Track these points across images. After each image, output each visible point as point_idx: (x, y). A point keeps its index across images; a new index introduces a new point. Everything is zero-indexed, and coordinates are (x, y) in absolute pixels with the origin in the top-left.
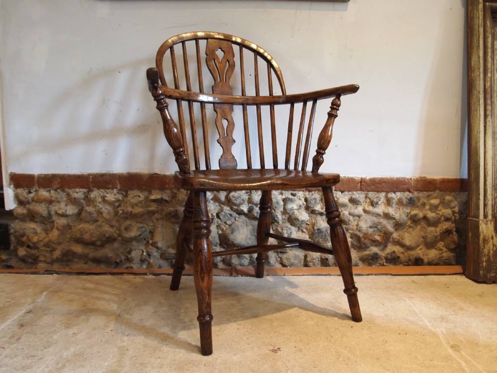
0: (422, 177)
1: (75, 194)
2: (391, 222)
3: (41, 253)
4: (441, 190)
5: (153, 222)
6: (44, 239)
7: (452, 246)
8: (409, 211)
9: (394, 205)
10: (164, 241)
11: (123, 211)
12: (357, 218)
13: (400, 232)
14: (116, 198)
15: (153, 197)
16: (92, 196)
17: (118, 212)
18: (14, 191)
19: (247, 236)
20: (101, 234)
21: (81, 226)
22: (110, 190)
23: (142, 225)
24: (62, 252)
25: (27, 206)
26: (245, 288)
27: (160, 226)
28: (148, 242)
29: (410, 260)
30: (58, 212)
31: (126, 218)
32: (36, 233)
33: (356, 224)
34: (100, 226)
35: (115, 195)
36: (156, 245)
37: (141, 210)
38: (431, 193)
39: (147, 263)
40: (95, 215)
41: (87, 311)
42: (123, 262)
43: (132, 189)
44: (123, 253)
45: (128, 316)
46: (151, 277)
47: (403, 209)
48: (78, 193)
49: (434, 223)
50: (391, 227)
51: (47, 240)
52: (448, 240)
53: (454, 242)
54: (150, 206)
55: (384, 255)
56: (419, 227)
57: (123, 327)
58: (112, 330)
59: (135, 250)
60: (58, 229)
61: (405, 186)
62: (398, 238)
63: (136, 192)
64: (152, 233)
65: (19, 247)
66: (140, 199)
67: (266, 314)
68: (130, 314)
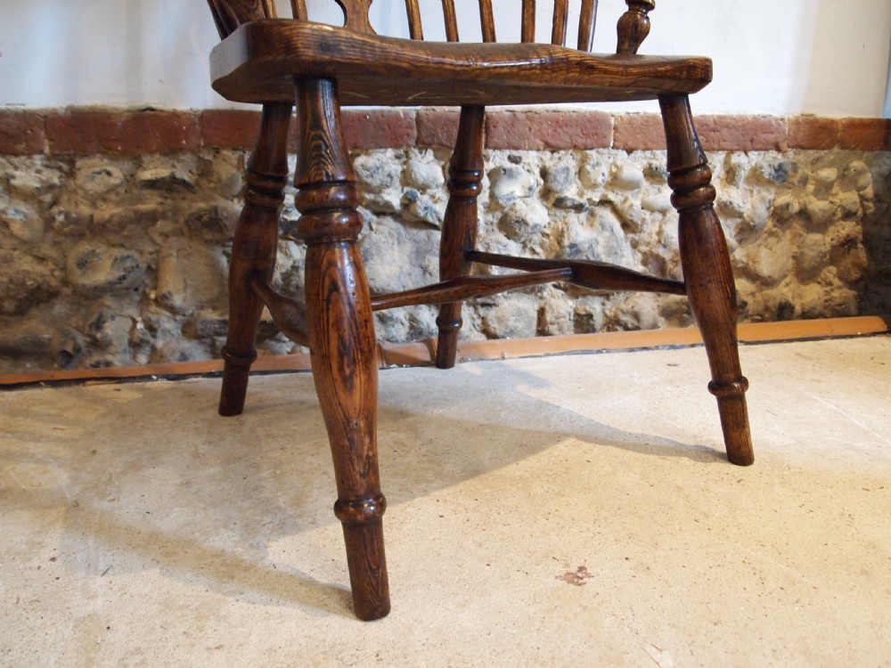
0: (807, 115)
2: (735, 222)
4: (843, 147)
5: (154, 243)
7: (855, 275)
8: (770, 196)
9: (742, 184)
10: (189, 291)
11: (67, 215)
12: (659, 216)
13: (750, 246)
14: (42, 181)
15: (147, 175)
17: (54, 219)
19: (401, 267)
20: (11, 281)
22: (23, 158)
23: (125, 253)
26: (418, 397)
27: (175, 254)
28: (145, 296)
29: (767, 309)
31: (79, 236)
33: (657, 229)
34: (8, 260)
35: (38, 172)
36: (170, 302)
37: (118, 210)
38: (822, 153)
39: (148, 349)
42: (84, 350)
43: (86, 154)
44: (80, 330)
45: (106, 505)
46: (163, 384)
47: (759, 192)
49: (822, 224)
50: (730, 234)
52: (847, 262)
53: (857, 265)
54: (141, 200)
56: (788, 235)
57: (91, 542)
59: (113, 318)
61: (771, 137)
62: (744, 259)
63: (98, 162)
64: (153, 272)
66: (114, 181)
67: (500, 462)
68: (111, 497)
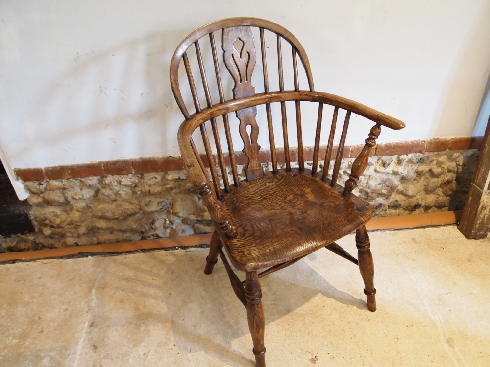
0: (436, 139)
1: (88, 181)
2: (398, 177)
3: (67, 230)
4: (451, 150)
5: (172, 196)
6: (66, 219)
7: (450, 193)
8: (416, 168)
9: (404, 164)
10: (185, 211)
11: (141, 191)
12: (368, 177)
13: (405, 184)
14: (132, 182)
15: (170, 177)
16: (107, 181)
17: (136, 192)
18: (23, 184)
20: (123, 212)
21: (101, 206)
22: (125, 175)
23: (162, 200)
24: (87, 229)
25: (42, 195)
27: (180, 200)
28: (169, 212)
29: (409, 206)
30: (75, 197)
31: (145, 197)
32: (57, 216)
33: (366, 182)
34: (120, 205)
35: (131, 179)
36: (178, 215)
37: (159, 189)
38: (441, 152)
39: (170, 228)
40: (113, 196)
41: (143, 318)
42: (148, 231)
43: (147, 172)
44: (146, 224)
45: (181, 322)
46: (180, 251)
47: (411, 166)
48: (93, 180)
49: (438, 176)
50: (397, 180)
51: (69, 219)
52: (447, 188)
53: (452, 190)
54: (167, 184)
55: (387, 203)
56: (423, 178)
57: (183, 339)
58: (175, 346)
59: (158, 220)
60: (78, 211)
61: (418, 149)
62: (402, 189)
63: (152, 175)
64: (172, 205)
65: (43, 227)
66: (157, 180)
68: (182, 318)
